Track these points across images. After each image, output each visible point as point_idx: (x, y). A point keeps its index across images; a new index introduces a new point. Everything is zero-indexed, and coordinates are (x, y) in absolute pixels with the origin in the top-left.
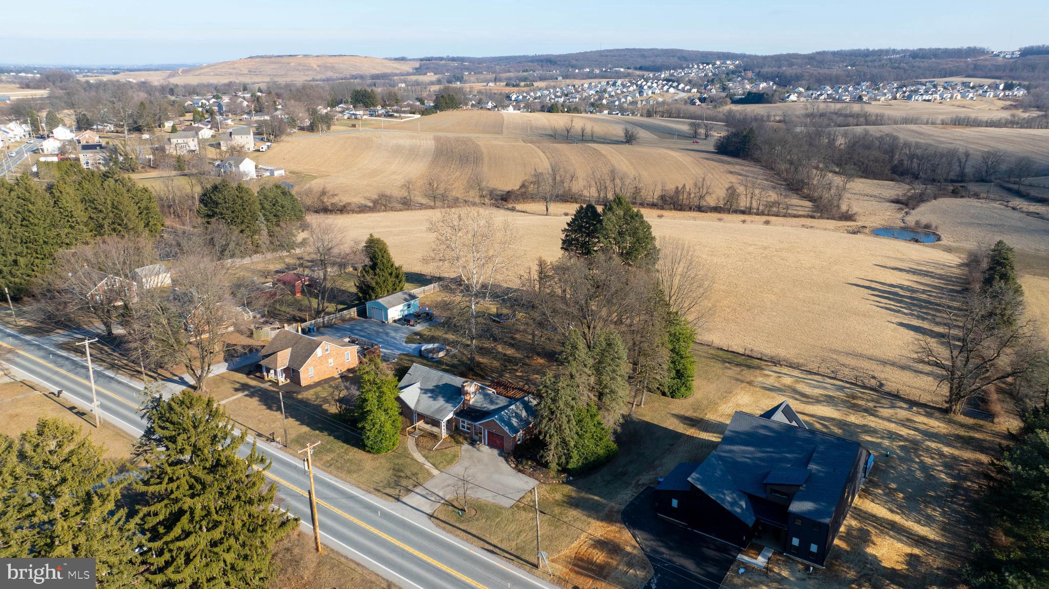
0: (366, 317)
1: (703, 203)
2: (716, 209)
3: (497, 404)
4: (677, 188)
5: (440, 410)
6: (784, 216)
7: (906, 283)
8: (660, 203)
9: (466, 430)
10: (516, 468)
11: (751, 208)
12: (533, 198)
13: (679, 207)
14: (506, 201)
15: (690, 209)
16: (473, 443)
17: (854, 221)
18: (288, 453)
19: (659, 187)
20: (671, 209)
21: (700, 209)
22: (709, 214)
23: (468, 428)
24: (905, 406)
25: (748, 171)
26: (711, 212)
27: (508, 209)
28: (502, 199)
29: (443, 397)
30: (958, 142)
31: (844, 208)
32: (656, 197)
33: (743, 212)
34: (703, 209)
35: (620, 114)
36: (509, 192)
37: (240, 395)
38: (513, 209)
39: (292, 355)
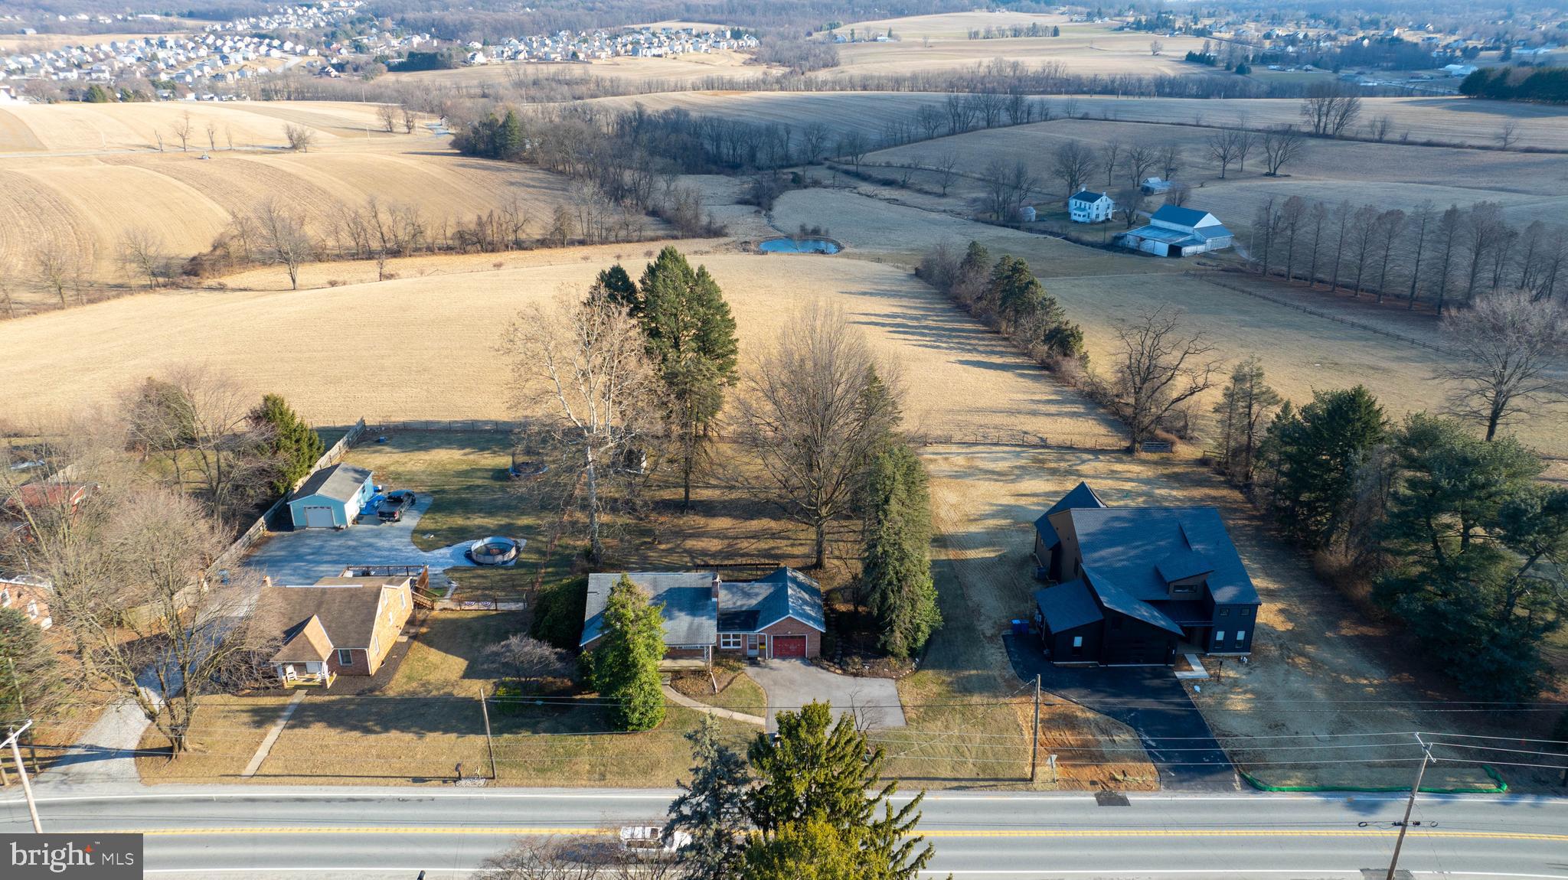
0: (289, 527)
1: (522, 236)
2: (543, 243)
3: (757, 595)
4: (479, 218)
5: (694, 632)
6: (639, 241)
7: (898, 310)
8: (457, 243)
9: (732, 647)
10: (845, 672)
11: (589, 235)
12: (246, 261)
13: (490, 247)
14: (196, 275)
15: (507, 248)
16: (753, 662)
17: (726, 235)
18: (508, 785)
19: (452, 221)
20: (478, 252)
21: (520, 245)
22: (536, 252)
23: (735, 644)
24: (1091, 457)
25: (532, 179)
26: (537, 248)
27: (211, 288)
28: (188, 273)
29: (681, 610)
30: (747, 114)
31: (704, 220)
32: (449, 234)
33: (582, 243)
34: (525, 245)
35: (216, 99)
36: (194, 259)
37: (274, 731)
38: (222, 288)
39: (328, 629)
